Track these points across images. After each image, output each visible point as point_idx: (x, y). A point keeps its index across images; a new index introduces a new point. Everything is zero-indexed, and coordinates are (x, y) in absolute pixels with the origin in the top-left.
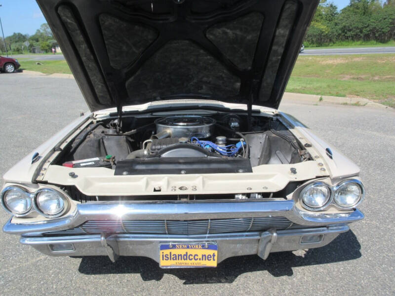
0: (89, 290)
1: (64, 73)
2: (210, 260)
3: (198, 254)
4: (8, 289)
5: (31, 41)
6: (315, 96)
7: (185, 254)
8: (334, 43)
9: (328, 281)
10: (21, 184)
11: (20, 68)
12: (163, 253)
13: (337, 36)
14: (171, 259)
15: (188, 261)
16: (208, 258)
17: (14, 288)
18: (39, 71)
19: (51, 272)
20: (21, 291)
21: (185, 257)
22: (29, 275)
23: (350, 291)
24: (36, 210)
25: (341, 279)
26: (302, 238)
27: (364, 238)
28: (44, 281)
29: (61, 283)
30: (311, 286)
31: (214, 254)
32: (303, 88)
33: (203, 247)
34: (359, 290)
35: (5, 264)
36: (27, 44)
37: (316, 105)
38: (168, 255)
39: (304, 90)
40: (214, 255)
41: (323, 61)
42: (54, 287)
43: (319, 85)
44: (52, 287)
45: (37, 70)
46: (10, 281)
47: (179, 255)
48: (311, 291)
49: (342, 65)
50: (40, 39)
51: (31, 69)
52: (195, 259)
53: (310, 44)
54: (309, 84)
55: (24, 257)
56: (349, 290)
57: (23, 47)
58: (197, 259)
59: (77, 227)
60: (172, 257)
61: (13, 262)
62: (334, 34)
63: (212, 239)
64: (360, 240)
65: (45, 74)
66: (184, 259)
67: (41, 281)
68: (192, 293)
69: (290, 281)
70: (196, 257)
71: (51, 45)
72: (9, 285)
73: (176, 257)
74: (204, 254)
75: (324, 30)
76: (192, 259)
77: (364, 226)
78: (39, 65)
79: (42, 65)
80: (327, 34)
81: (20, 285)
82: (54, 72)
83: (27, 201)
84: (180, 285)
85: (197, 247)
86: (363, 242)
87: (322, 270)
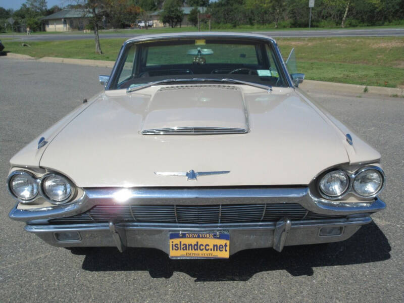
0: (93, 288)
1: (56, 56)
2: (222, 250)
3: (209, 245)
4: (8, 285)
5: (16, 18)
6: (358, 86)
7: (196, 244)
8: (390, 22)
9: (352, 283)
10: (28, 168)
11: (5, 50)
12: (172, 242)
13: (394, 13)
14: (181, 249)
15: (199, 252)
16: (220, 248)
17: (14, 284)
18: (27, 54)
19: (52, 269)
20: (21, 287)
21: (196, 247)
22: (29, 273)
23: (374, 294)
24: (42, 196)
25: (365, 282)
26: (321, 230)
27: (396, 242)
28: (46, 278)
29: (63, 281)
30: (331, 288)
31: (226, 244)
32: (345, 77)
33: (215, 237)
34: (383, 293)
35: (2, 261)
36: (11, 21)
37: (360, 97)
38: (178, 245)
39: (346, 79)
40: (226, 246)
41: (373, 44)
42: (56, 283)
43: (365, 73)
44: (54, 284)
45: (24, 53)
46: (9, 278)
47: (189, 245)
48: (331, 293)
49: (397, 49)
50: (27, 15)
51: (16, 52)
52: (206, 250)
53: (359, 23)
54: (353, 72)
55: (23, 255)
56: (372, 292)
57: (6, 25)
58: (209, 249)
59: (85, 213)
60: (182, 247)
61: (10, 259)
62: (390, 10)
63: (225, 228)
64: (392, 244)
65: (33, 58)
66: (195, 250)
67: (41, 278)
68: (203, 292)
69: (309, 283)
70: (207, 248)
71: (39, 22)
72: (9, 282)
73: (186, 247)
74: (215, 244)
75: (376, 6)
76: (203, 249)
77: (398, 231)
78: (25, 47)
79: (30, 46)
80: (380, 11)
81: (20, 282)
82: (45, 56)
83: (33, 186)
84: (189, 285)
85: (208, 236)
86: (394, 246)
87: (345, 273)
